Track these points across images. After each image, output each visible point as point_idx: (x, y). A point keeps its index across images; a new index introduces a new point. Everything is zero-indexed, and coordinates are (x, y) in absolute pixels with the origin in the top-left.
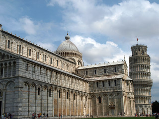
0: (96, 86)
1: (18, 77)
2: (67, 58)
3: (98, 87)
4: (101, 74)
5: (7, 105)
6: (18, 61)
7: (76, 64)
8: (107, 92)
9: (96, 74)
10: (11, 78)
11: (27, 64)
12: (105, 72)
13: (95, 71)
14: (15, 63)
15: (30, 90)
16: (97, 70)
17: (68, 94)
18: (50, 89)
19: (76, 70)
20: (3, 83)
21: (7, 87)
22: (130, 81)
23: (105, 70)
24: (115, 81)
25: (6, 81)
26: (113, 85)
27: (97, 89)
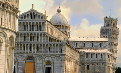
0: (86, 57)
1: (64, 55)
3: (87, 57)
4: (89, 47)
5: (55, 70)
6: (63, 45)
8: (95, 62)
9: (84, 46)
10: (58, 54)
12: (92, 46)
13: (84, 44)
20: (52, 57)
21: (55, 60)
23: (92, 44)
24: (101, 54)
25: (54, 56)
26: (99, 57)
27: (86, 59)
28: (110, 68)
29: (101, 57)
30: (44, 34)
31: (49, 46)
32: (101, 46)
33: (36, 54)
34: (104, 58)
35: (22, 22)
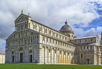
2: (66, 34)
6: (39, 36)
7: (70, 37)
8: (86, 52)
9: (81, 42)
10: (36, 44)
11: (44, 37)
12: (86, 42)
14: (37, 36)
15: (45, 50)
16: (81, 40)
17: (65, 52)
18: (55, 50)
19: (70, 40)
21: (34, 49)
22: (100, 46)
23: (86, 40)
24: (91, 46)
25: (34, 45)
26: (89, 48)
27: (81, 50)
28: (99, 56)
29: (91, 48)
30: (28, 30)
31: (31, 38)
32: (92, 41)
33: (24, 46)
34: (92, 49)
35: (17, 24)
